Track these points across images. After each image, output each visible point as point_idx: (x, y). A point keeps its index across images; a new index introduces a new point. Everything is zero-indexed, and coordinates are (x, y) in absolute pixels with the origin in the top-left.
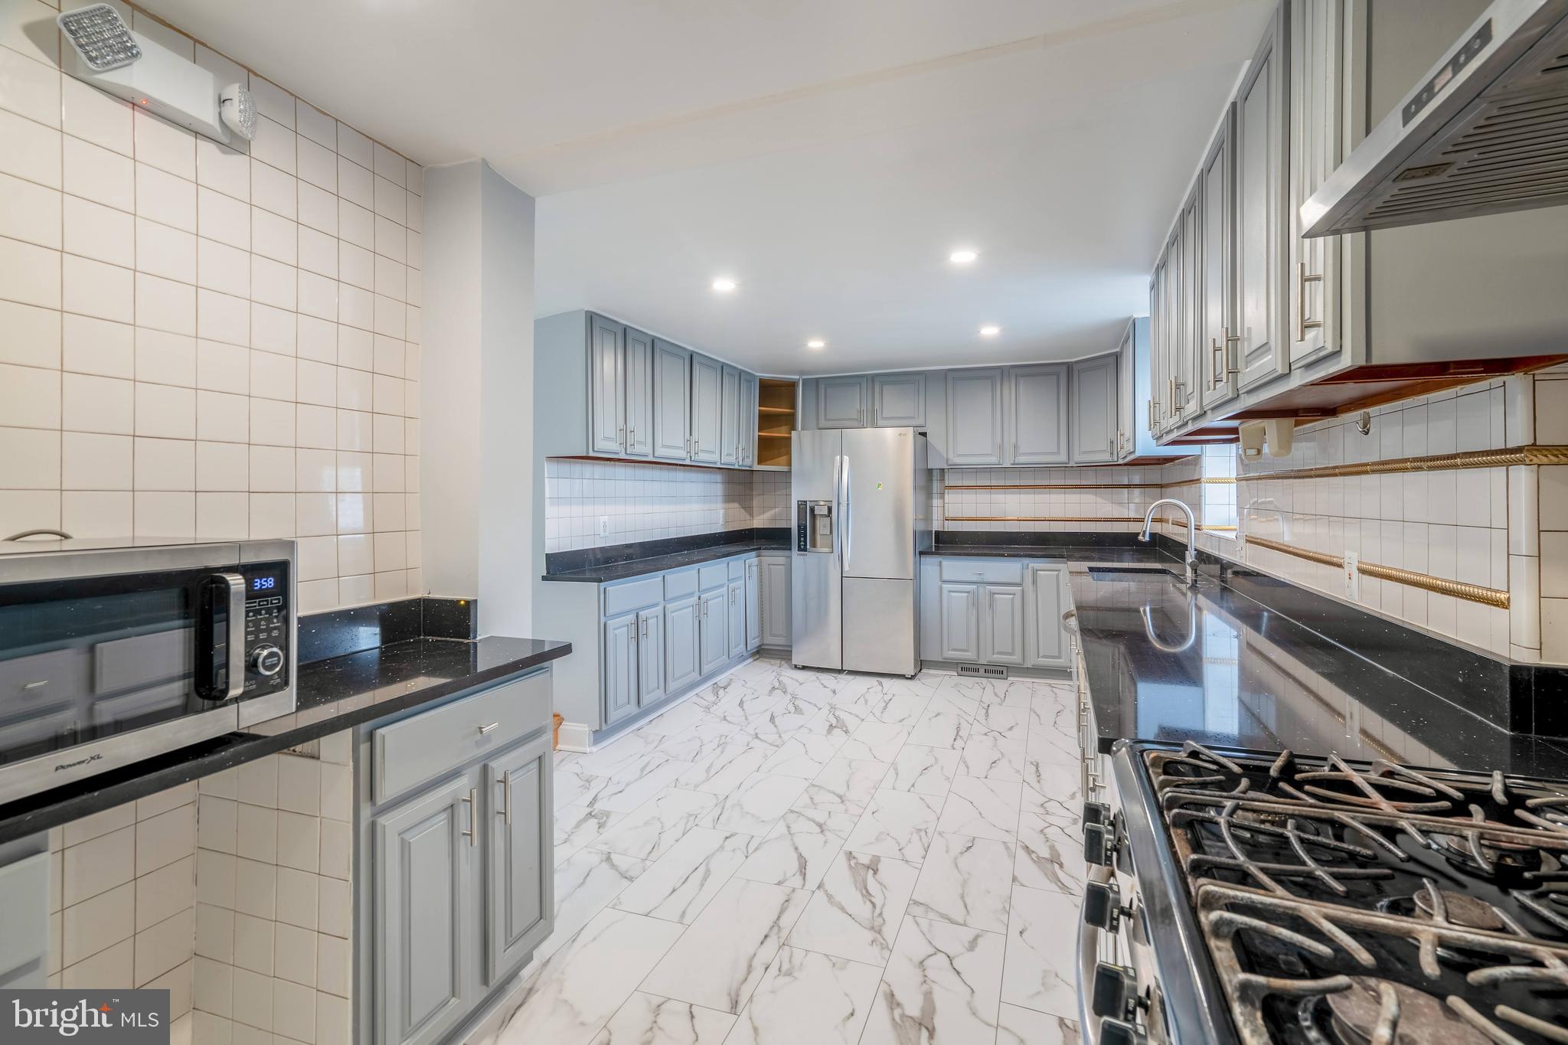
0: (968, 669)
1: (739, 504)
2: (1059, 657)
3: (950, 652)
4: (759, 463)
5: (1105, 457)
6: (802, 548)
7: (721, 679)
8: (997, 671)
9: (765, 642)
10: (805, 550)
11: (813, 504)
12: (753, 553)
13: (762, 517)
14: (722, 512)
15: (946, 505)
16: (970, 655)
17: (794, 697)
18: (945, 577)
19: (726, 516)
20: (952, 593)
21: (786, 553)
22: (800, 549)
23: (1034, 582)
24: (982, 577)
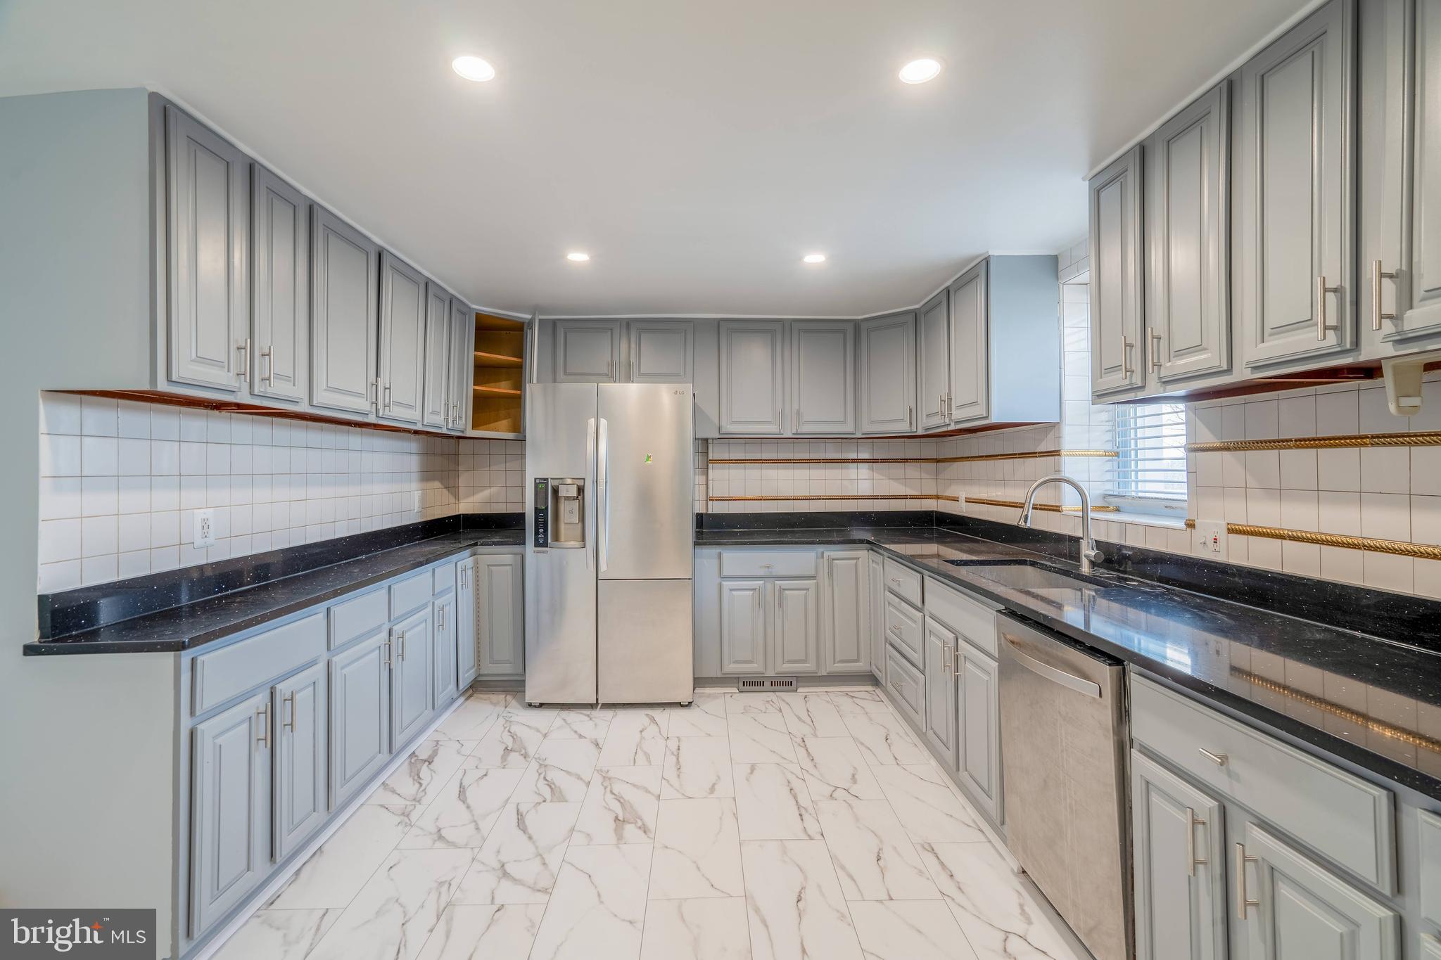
0: (751, 684)
1: (442, 483)
2: (857, 661)
3: (732, 665)
4: (475, 426)
5: (903, 428)
6: (541, 543)
7: (422, 745)
8: (785, 683)
9: (482, 672)
10: (545, 544)
11: (556, 483)
12: (467, 552)
13: (471, 499)
14: (417, 495)
15: (710, 483)
16: (754, 668)
17: (543, 765)
18: (725, 573)
19: (423, 499)
20: (733, 592)
21: (517, 549)
22: (537, 544)
23: (831, 574)
24: (770, 570)
